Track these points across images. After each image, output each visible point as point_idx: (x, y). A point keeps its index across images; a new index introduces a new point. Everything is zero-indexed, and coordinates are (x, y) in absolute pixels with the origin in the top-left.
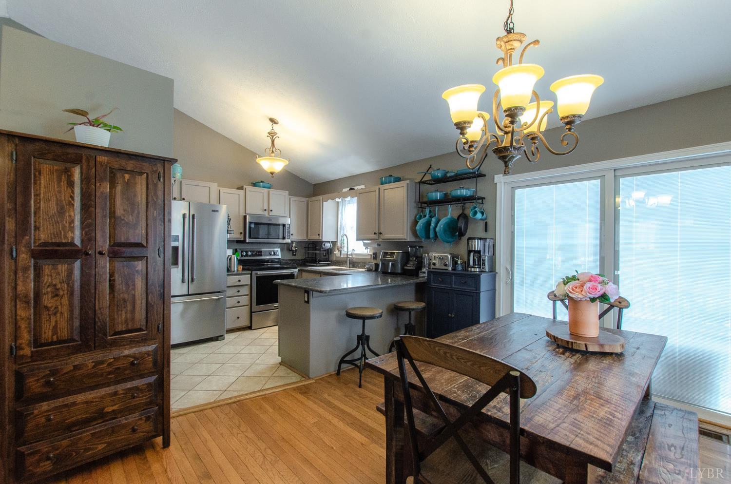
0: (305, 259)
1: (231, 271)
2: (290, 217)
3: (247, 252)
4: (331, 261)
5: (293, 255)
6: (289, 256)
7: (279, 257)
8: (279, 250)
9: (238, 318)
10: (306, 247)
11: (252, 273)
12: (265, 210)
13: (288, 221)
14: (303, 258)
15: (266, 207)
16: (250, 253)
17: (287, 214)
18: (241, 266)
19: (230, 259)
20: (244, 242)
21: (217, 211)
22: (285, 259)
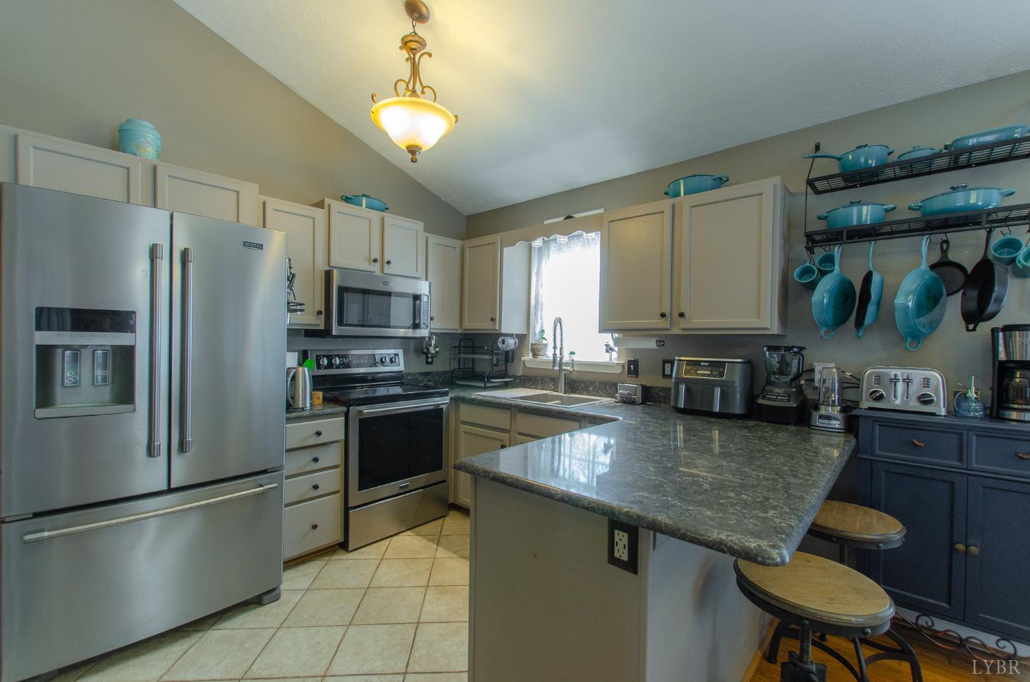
0: (453, 372)
1: (296, 410)
2: (426, 280)
3: (330, 358)
4: (515, 377)
5: (427, 363)
6: (419, 367)
7: (401, 368)
8: (400, 352)
9: (315, 527)
10: (455, 347)
11: (348, 410)
12: (375, 261)
13: (423, 288)
14: (447, 369)
15: (376, 254)
16: (338, 361)
17: (421, 273)
18: (320, 394)
19: (294, 378)
20: (325, 333)
21: (260, 247)
22: (411, 371)
